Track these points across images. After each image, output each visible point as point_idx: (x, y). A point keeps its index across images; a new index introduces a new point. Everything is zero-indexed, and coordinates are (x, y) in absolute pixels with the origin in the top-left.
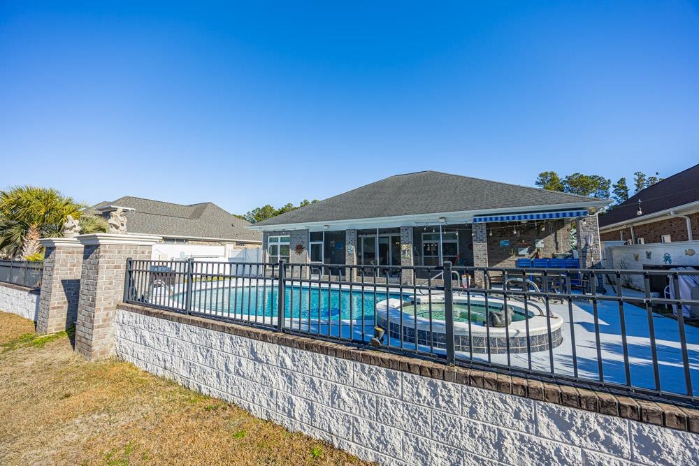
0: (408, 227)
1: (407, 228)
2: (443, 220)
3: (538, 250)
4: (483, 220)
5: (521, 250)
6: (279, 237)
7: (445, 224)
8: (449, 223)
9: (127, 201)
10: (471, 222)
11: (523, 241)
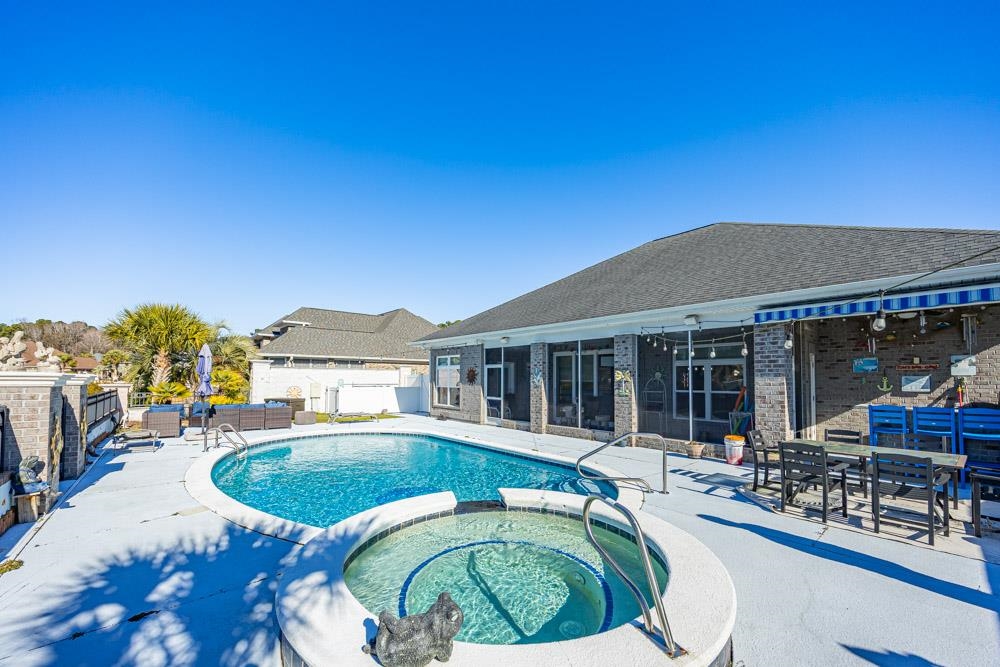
0: (627, 337)
1: (624, 338)
2: (692, 321)
3: (959, 382)
4: (776, 316)
5: (909, 381)
6: (449, 357)
7: (696, 328)
8: (706, 326)
9: (303, 312)
10: (752, 322)
11: (916, 360)
